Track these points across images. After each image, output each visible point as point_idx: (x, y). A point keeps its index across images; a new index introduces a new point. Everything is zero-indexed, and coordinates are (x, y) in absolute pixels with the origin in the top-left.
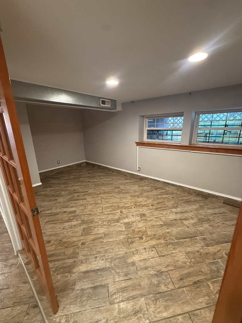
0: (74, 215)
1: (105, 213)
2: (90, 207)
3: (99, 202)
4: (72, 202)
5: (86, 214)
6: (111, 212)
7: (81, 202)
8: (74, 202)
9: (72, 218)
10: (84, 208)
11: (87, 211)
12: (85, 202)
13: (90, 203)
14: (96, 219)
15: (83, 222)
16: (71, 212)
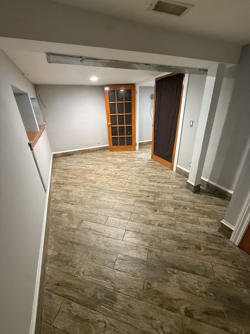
0: (150, 179)
1: (127, 175)
2: (137, 182)
3: (127, 184)
4: (154, 191)
5: (141, 177)
6: (123, 175)
7: (145, 188)
8: (152, 190)
9: (152, 177)
10: (142, 182)
11: (140, 179)
12: (142, 187)
13: (136, 185)
14: (135, 174)
15: (143, 174)
16: (154, 181)
